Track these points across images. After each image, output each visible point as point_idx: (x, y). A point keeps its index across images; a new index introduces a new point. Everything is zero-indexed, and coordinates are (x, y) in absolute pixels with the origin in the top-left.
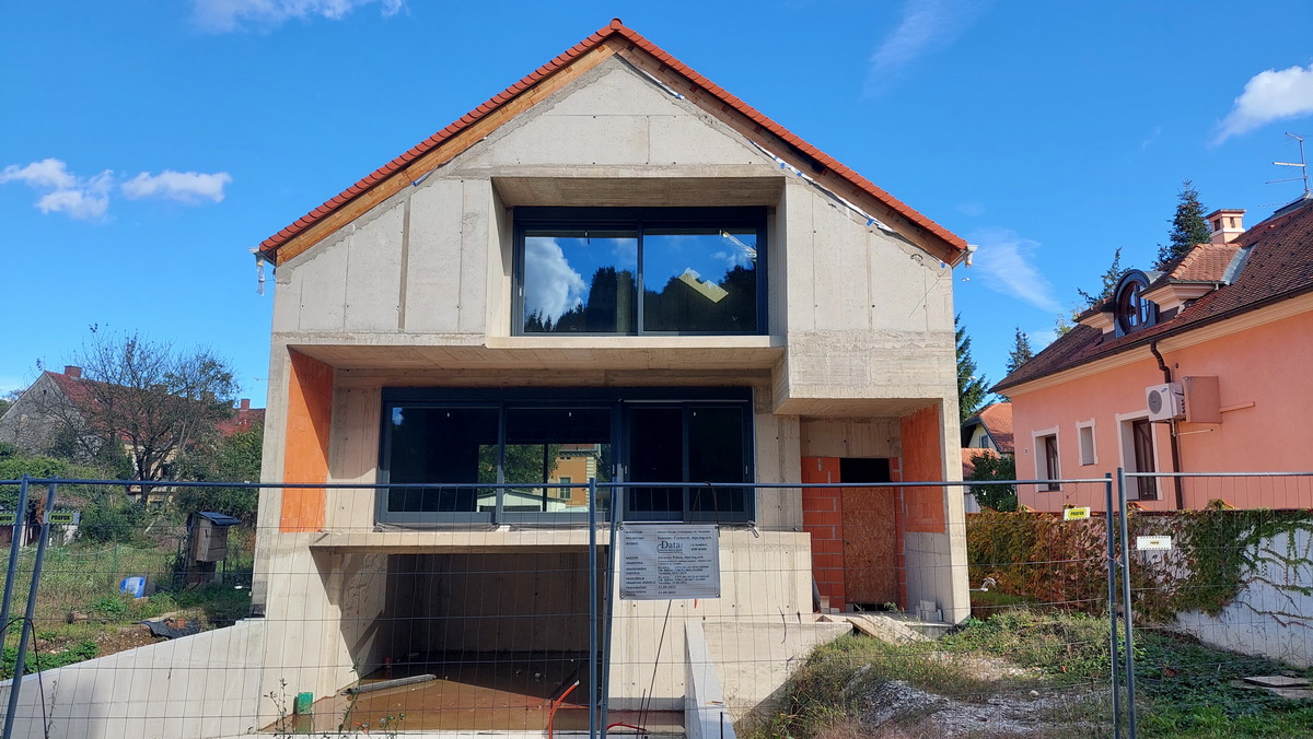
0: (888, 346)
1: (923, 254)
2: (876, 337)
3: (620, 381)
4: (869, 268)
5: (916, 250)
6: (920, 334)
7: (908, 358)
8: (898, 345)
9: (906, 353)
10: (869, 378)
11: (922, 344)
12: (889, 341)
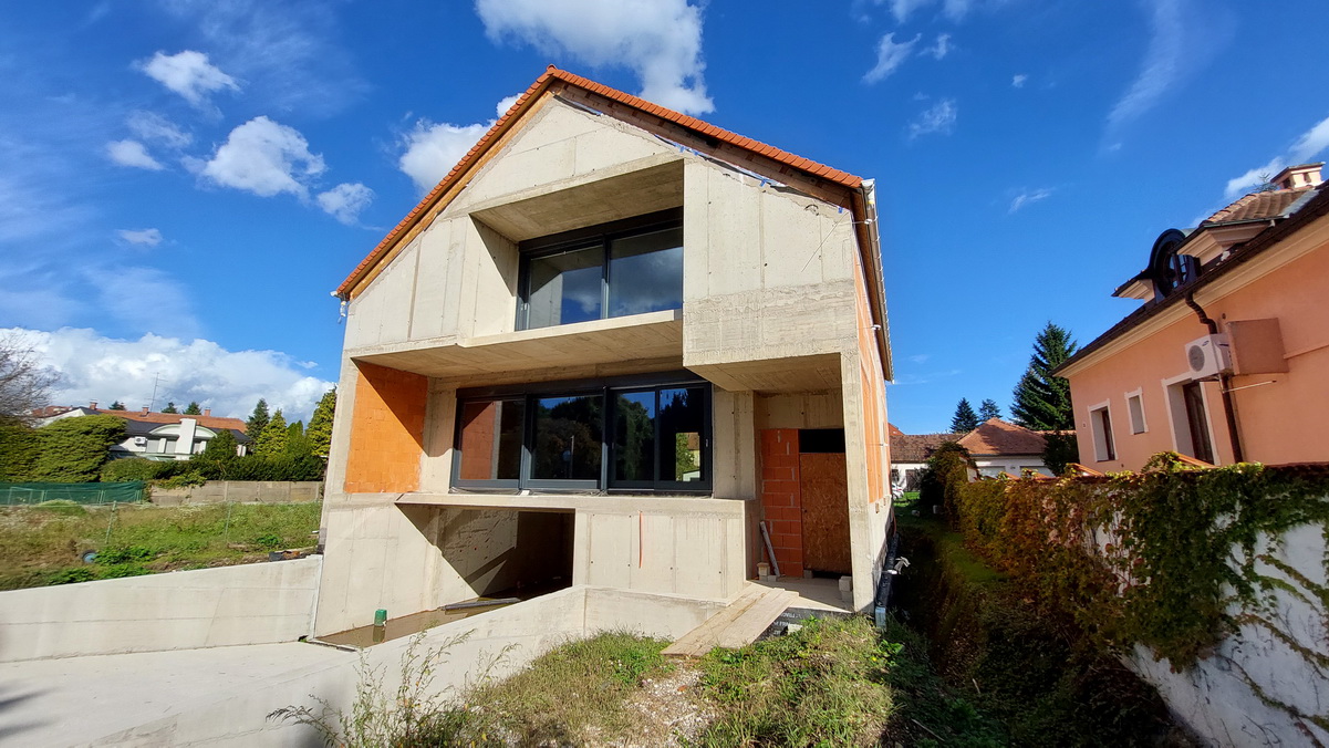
0: (781, 303)
1: (818, 203)
2: (768, 295)
3: (606, 371)
4: (761, 227)
5: (809, 201)
6: (815, 286)
7: (801, 314)
8: (790, 302)
9: (800, 308)
10: (760, 339)
11: (817, 297)
12: (781, 298)
